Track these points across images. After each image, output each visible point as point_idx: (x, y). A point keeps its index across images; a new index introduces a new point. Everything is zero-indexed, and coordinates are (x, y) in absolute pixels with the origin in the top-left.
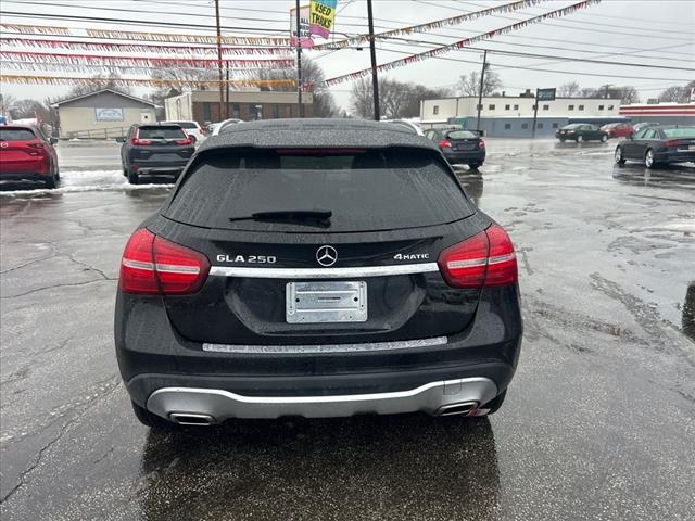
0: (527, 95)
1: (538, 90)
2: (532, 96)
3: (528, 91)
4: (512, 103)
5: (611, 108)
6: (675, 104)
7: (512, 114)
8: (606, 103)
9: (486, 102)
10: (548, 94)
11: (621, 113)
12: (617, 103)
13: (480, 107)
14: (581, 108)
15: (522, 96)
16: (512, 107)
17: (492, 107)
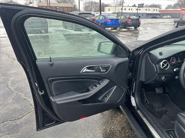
0: (134, 6)
1: (139, 5)
2: (136, 6)
3: (135, 5)
4: (131, 8)
5: (157, 10)
6: (173, 9)
7: (130, 11)
8: (155, 9)
9: (124, 8)
10: (141, 6)
11: (159, 12)
12: (158, 9)
13: (122, 9)
14: (149, 10)
15: (133, 6)
16: (130, 9)
17: (125, 9)
